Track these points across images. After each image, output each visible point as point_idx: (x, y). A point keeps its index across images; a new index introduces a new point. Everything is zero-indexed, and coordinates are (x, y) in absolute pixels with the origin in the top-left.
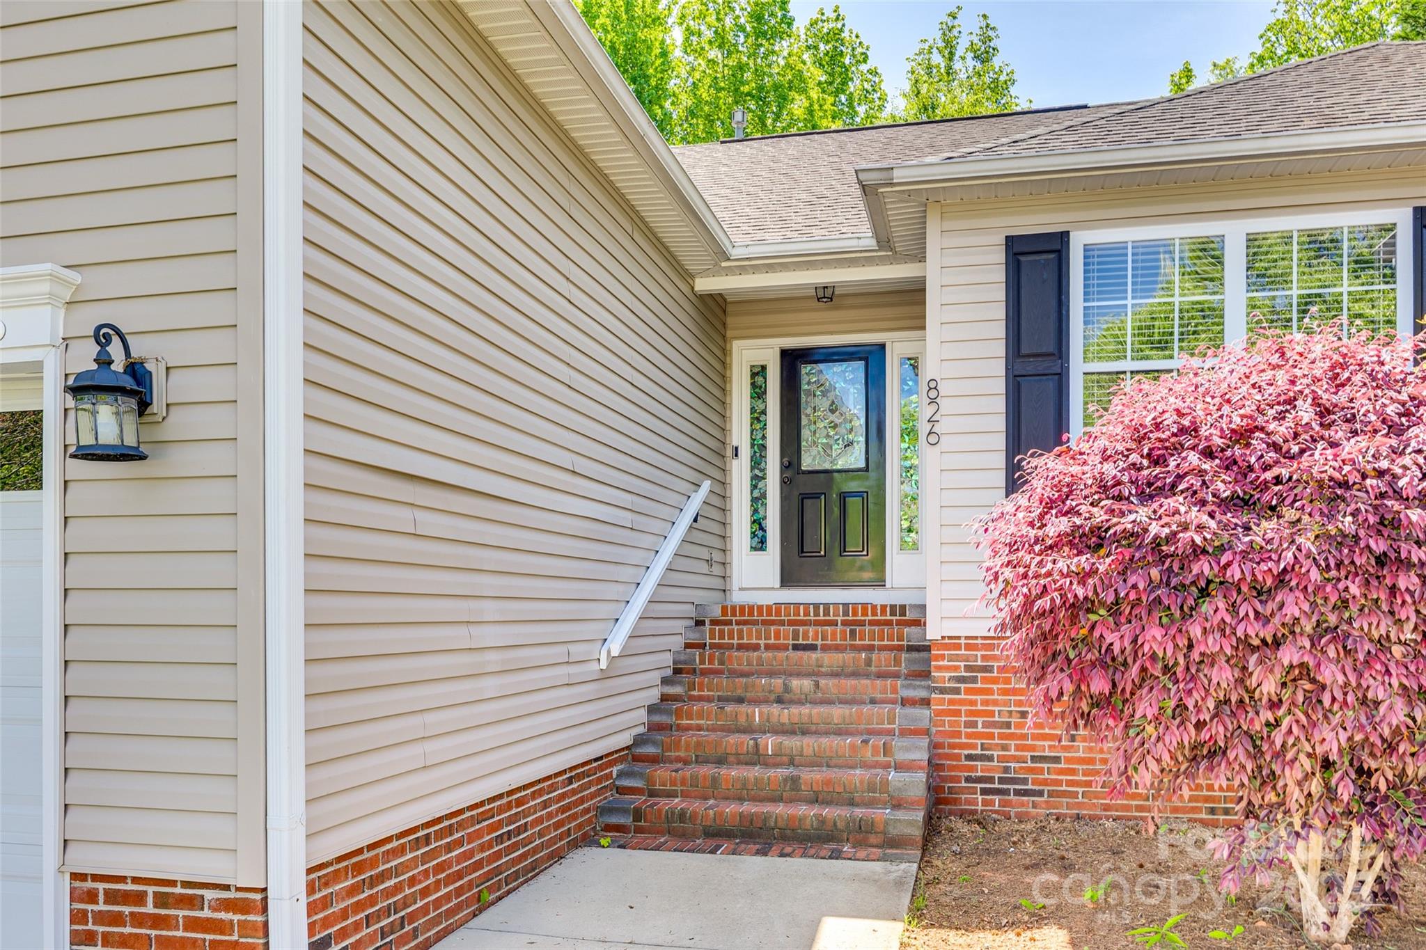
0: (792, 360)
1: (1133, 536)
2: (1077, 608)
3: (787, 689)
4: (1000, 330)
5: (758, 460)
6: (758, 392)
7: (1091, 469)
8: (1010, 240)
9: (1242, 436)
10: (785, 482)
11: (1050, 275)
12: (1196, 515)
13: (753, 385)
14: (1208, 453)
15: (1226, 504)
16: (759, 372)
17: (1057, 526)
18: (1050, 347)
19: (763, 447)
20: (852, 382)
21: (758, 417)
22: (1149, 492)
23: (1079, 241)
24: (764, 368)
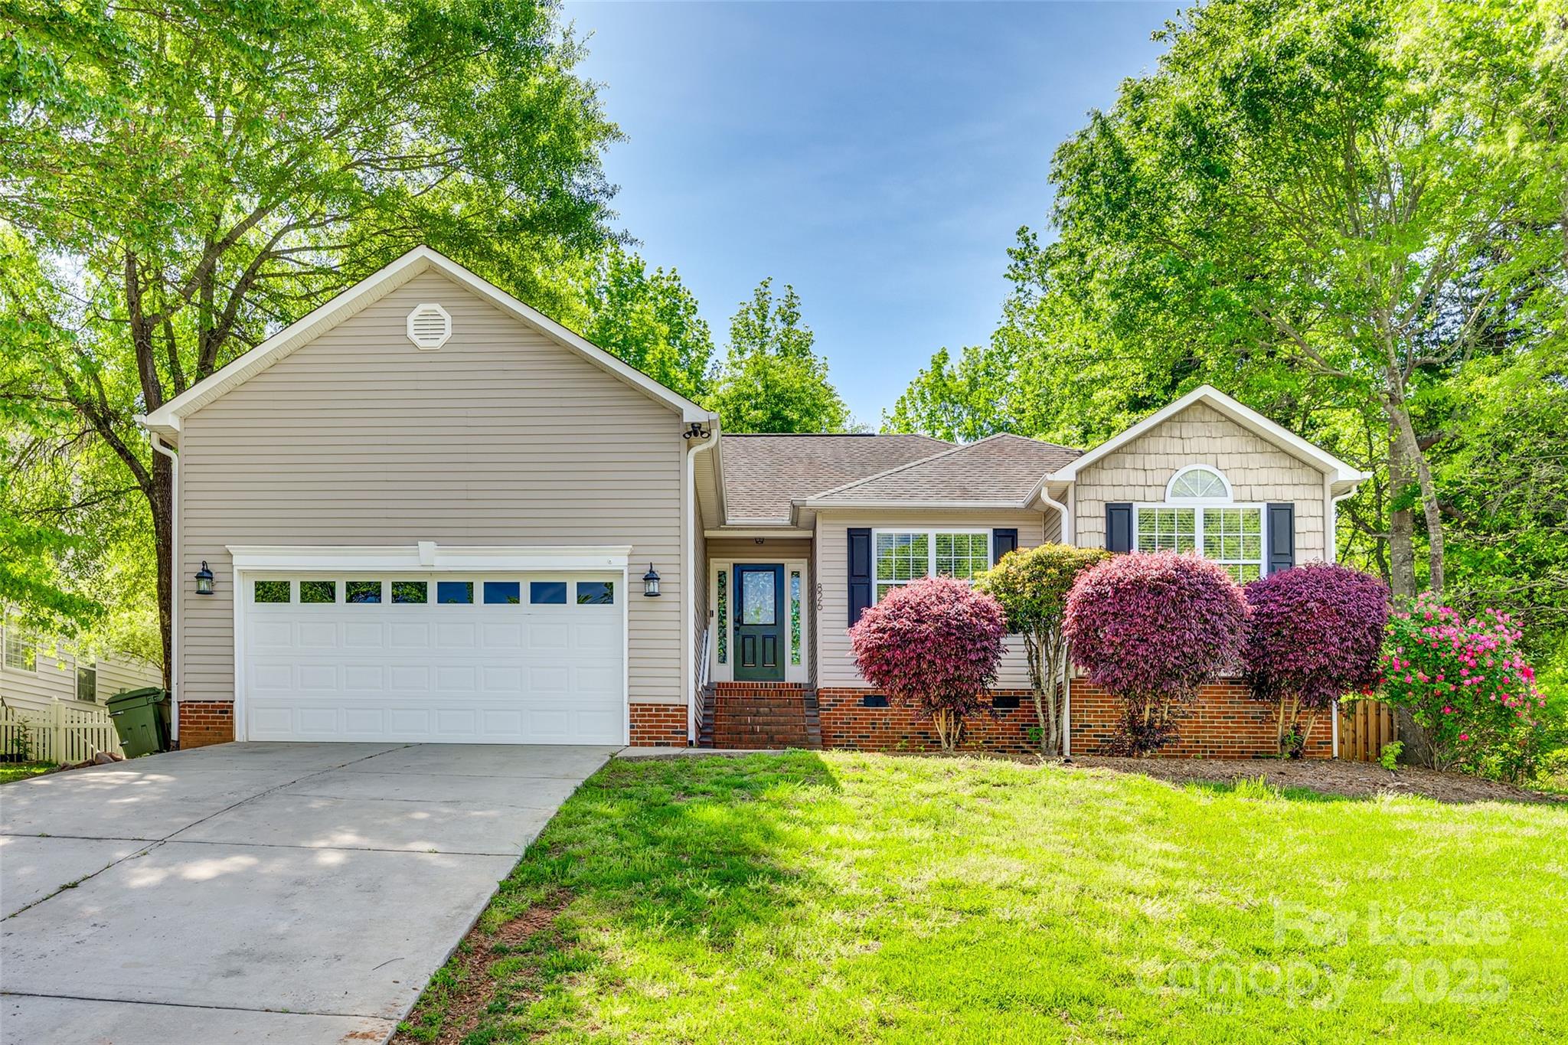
0: (739, 570)
1: (892, 629)
2: (880, 647)
3: (758, 712)
4: (845, 566)
5: (722, 618)
6: (722, 585)
7: (882, 612)
8: (849, 530)
9: (919, 604)
10: (736, 629)
11: (865, 545)
12: (908, 623)
13: (720, 581)
14: (912, 608)
15: (915, 621)
16: (722, 575)
17: (874, 626)
18: (864, 573)
19: (725, 612)
20: (768, 582)
21: (722, 596)
22: (897, 617)
23: (875, 532)
24: (724, 573)
